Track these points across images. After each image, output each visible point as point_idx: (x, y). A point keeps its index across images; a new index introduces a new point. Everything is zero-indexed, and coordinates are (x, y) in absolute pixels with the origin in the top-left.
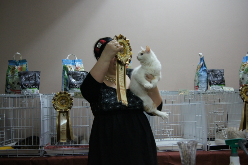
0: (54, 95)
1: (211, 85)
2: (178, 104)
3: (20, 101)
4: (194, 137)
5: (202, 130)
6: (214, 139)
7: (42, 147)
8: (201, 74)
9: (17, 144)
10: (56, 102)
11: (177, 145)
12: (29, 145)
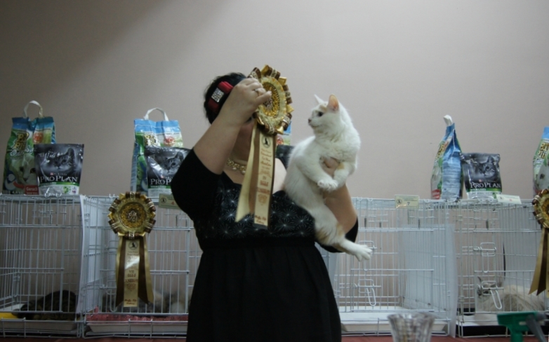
0: (112, 200)
1: (468, 188)
2: (392, 230)
3: (35, 210)
4: (426, 306)
5: (446, 290)
6: (473, 310)
7: (81, 317)
8: (447, 164)
9: (24, 308)
10: (117, 216)
11: (387, 322)
12: (52, 311)
